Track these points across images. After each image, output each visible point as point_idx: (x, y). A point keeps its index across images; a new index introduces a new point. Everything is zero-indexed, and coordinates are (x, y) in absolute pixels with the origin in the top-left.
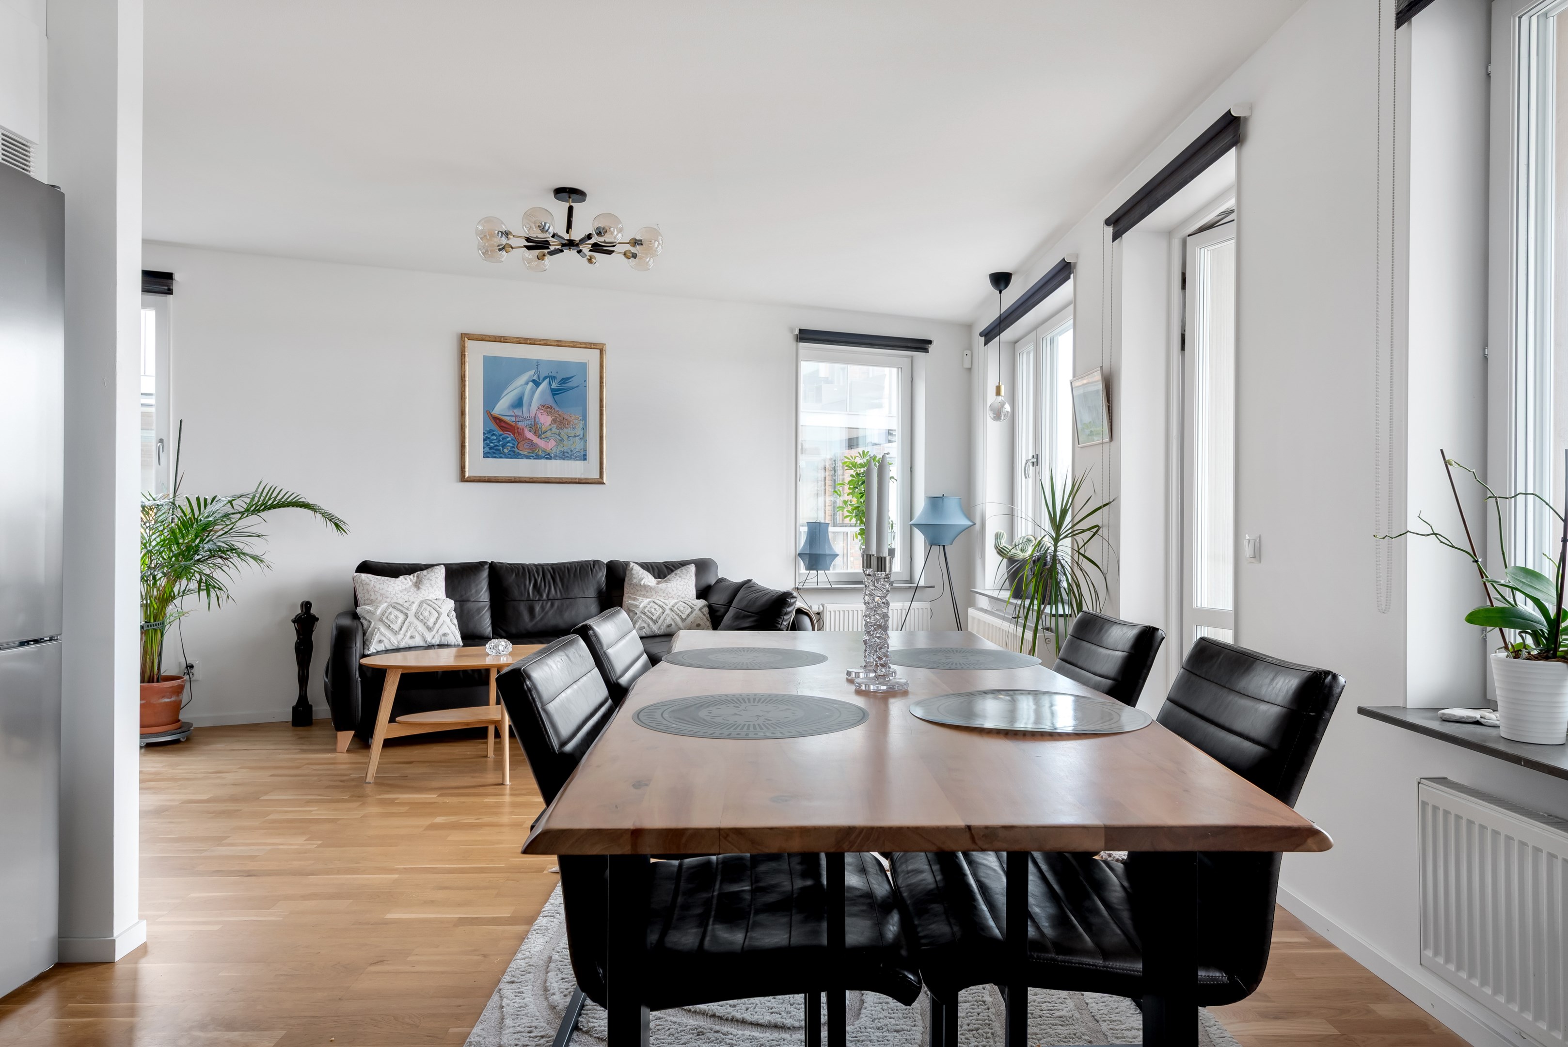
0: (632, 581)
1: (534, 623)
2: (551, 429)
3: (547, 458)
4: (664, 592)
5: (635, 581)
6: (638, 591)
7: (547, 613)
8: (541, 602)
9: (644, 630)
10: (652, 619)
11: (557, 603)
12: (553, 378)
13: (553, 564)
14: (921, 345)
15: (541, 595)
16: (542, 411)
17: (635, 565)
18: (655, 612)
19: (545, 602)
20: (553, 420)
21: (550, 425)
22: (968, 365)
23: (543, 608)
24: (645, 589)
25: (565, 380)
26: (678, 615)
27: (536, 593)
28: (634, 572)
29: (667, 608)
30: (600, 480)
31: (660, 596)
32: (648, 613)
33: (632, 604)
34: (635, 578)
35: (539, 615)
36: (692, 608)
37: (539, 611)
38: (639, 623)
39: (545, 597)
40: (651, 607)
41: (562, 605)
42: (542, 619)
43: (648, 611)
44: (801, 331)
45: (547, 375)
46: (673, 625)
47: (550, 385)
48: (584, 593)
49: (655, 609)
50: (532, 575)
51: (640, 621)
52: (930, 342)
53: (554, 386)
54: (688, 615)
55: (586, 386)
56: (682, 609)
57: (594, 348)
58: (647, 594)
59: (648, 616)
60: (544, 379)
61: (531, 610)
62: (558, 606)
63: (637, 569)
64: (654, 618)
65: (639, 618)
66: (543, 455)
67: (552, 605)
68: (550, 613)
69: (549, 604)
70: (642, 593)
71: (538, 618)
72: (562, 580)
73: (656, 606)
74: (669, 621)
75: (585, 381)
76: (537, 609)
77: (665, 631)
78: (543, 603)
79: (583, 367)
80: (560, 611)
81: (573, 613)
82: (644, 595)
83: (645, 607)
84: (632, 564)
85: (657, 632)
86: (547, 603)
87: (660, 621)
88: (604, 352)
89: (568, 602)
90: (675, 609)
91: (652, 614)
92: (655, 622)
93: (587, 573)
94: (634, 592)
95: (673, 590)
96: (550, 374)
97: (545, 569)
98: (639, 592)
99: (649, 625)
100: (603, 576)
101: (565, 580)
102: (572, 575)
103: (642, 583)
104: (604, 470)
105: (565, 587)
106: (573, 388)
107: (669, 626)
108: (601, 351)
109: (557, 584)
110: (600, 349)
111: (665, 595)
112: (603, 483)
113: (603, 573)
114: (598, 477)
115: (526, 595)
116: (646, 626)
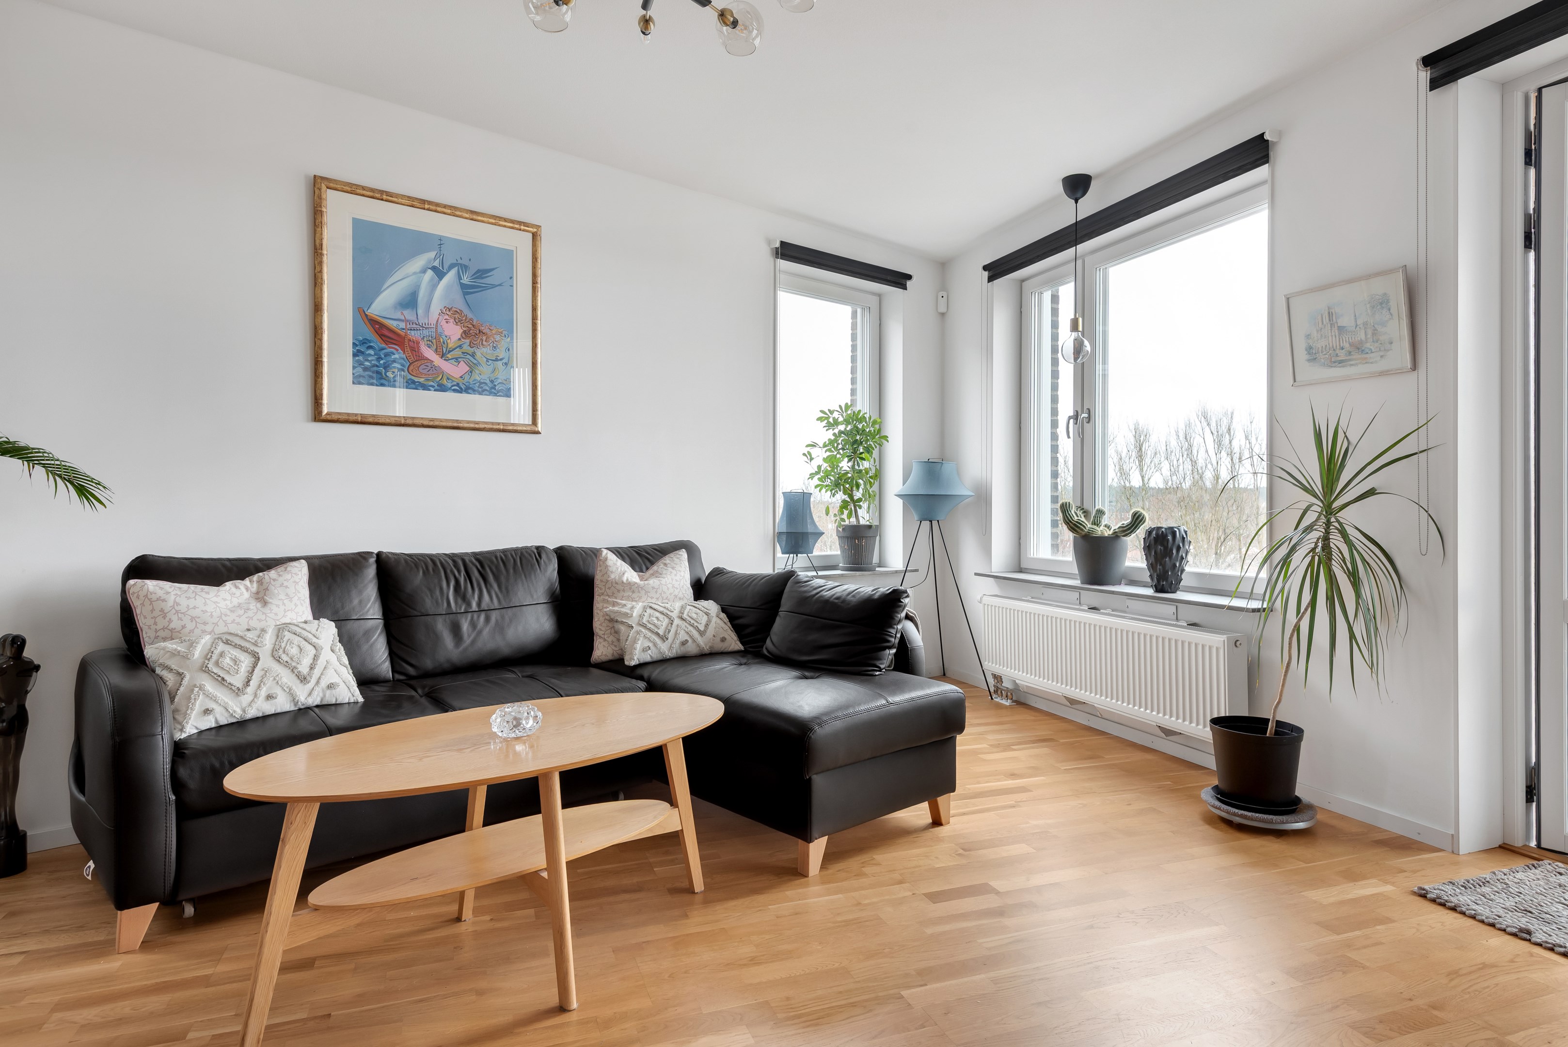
0: (609, 576)
1: (461, 648)
2: (460, 346)
3: (455, 391)
4: (656, 592)
5: (612, 576)
6: (619, 591)
7: (480, 632)
8: (469, 615)
9: (649, 652)
10: (657, 634)
11: (494, 616)
12: (464, 268)
13: (481, 553)
14: (899, 280)
15: (469, 604)
16: (447, 317)
17: (609, 552)
18: (659, 623)
19: (475, 615)
20: (464, 332)
21: (460, 339)
22: (942, 309)
23: (473, 625)
24: (630, 589)
25: (482, 273)
26: (692, 626)
27: (460, 601)
28: (609, 563)
29: (674, 615)
30: (533, 428)
31: (652, 598)
32: (649, 626)
33: (617, 612)
34: (612, 572)
35: (469, 636)
36: (707, 614)
37: (468, 629)
38: (639, 642)
39: (474, 606)
40: (650, 616)
41: (503, 617)
42: (473, 642)
43: (648, 621)
44: (783, 243)
45: (455, 262)
46: (690, 641)
47: (460, 278)
48: (532, 596)
49: (657, 618)
50: (448, 571)
51: (641, 639)
52: (909, 277)
53: (466, 280)
54: (707, 626)
55: (512, 286)
56: (694, 616)
57: (524, 230)
58: (634, 595)
59: (649, 630)
60: (451, 267)
61: (456, 630)
62: (497, 621)
63: (612, 558)
64: (661, 632)
65: (638, 633)
66: (449, 385)
67: (487, 619)
68: (486, 632)
69: (483, 617)
70: (626, 594)
71: (467, 639)
72: (497, 578)
73: (658, 614)
74: (683, 636)
75: (511, 278)
76: (465, 626)
77: (679, 651)
78: (472, 618)
79: (508, 256)
80: (500, 628)
81: (520, 628)
82: (629, 596)
83: (641, 616)
84: (605, 552)
85: (669, 654)
86: (479, 617)
87: (671, 636)
88: (539, 238)
89: (510, 611)
90: (685, 616)
91: (654, 625)
92: (664, 638)
93: (532, 566)
94: (613, 593)
95: (668, 589)
96: (460, 261)
97: (467, 561)
98: (622, 593)
99: (655, 645)
100: (554, 570)
101: (503, 579)
102: (511, 571)
103: (625, 579)
104: (539, 413)
105: (504, 589)
106: (494, 286)
107: (684, 643)
108: (535, 236)
109: (491, 586)
110: (533, 233)
111: (658, 595)
112: (538, 433)
113: (554, 566)
114: (530, 423)
115: (445, 604)
116: (651, 645)
